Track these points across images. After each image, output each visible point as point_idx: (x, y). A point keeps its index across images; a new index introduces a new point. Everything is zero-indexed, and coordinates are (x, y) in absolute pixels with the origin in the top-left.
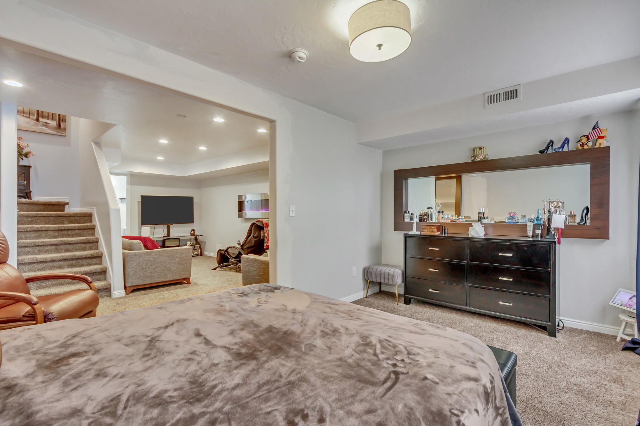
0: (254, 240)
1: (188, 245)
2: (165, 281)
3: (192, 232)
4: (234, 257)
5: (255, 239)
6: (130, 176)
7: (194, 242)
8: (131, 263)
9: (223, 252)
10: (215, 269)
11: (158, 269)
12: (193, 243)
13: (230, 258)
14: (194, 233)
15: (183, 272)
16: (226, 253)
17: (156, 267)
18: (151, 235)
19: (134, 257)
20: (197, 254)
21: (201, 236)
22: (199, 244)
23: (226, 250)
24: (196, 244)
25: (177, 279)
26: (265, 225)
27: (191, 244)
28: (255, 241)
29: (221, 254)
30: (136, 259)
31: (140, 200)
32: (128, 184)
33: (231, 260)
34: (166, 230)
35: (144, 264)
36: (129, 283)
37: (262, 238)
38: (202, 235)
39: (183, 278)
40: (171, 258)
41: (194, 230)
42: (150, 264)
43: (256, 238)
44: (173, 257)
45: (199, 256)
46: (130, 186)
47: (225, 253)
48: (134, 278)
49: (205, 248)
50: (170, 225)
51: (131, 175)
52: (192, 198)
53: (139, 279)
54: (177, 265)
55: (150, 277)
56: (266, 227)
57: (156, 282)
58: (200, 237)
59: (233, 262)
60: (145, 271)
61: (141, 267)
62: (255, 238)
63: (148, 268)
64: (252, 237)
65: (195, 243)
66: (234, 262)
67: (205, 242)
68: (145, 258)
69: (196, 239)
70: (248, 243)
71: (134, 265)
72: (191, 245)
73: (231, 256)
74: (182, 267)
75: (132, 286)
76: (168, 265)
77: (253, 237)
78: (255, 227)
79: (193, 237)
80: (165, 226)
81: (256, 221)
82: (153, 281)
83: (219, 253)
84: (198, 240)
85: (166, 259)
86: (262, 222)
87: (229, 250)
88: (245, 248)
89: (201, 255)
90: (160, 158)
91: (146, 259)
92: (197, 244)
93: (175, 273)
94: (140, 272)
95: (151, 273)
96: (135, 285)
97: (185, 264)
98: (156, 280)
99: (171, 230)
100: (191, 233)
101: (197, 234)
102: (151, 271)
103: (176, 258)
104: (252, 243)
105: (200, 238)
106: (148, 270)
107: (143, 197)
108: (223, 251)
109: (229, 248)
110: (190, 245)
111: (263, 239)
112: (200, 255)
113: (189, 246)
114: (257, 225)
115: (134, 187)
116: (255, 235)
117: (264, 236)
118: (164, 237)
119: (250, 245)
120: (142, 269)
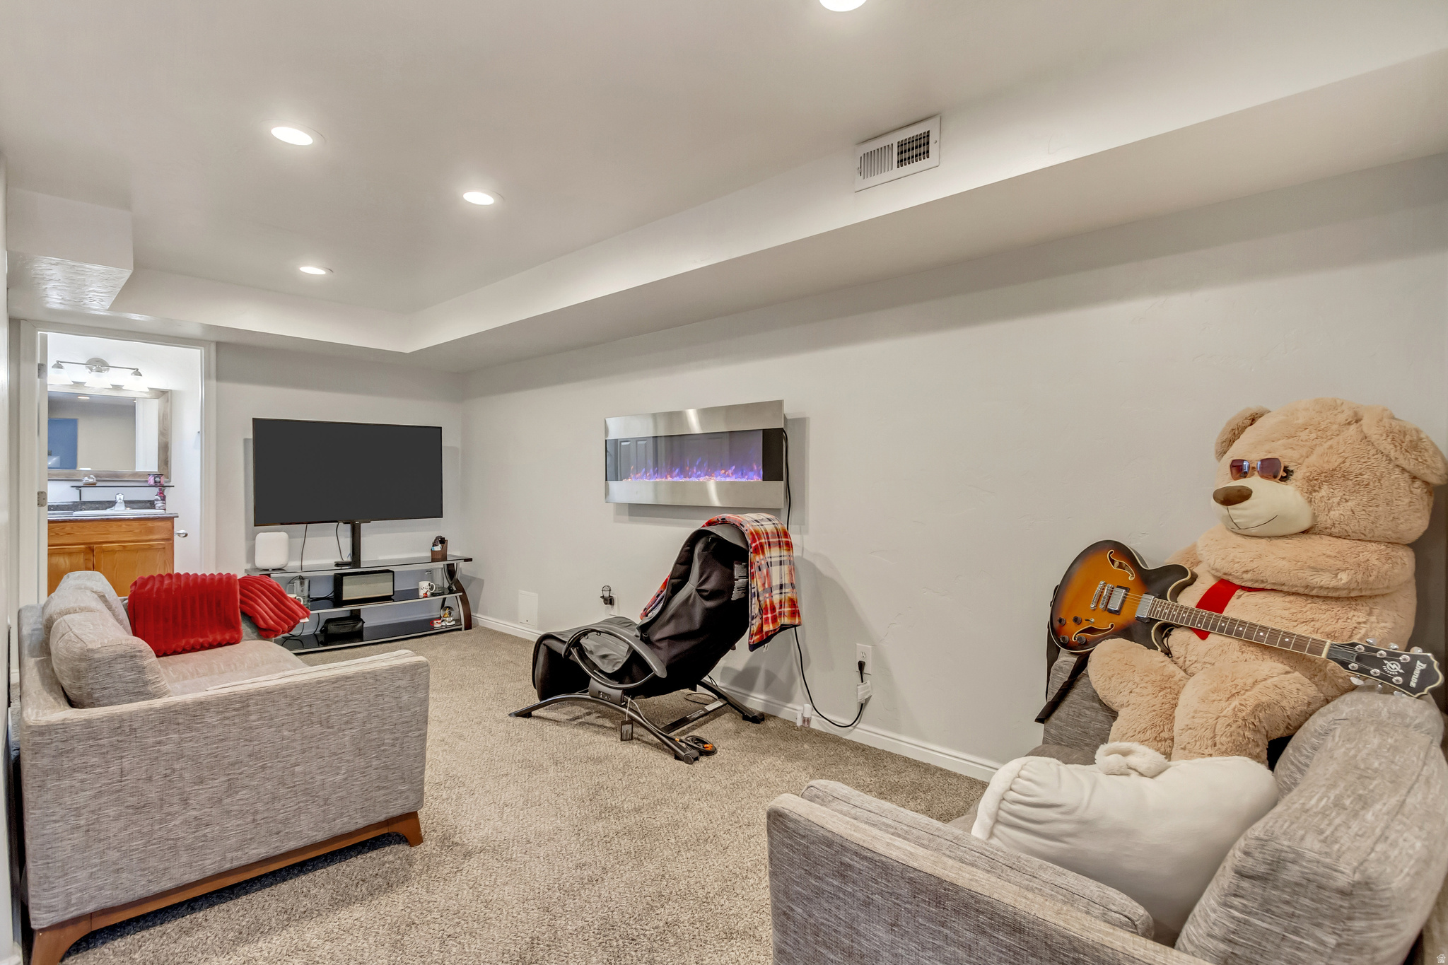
0: (701, 606)
1: (422, 593)
2: (283, 850)
3: (438, 548)
4: (609, 670)
5: (709, 604)
6: (213, 347)
7: (442, 581)
8: (65, 783)
9: (561, 649)
10: (526, 714)
11: (243, 794)
12: (440, 584)
13: (589, 678)
14: (444, 550)
15: (383, 792)
16: (574, 652)
17: (231, 788)
18: (290, 557)
19: (80, 747)
20: (453, 623)
21: (466, 560)
22: (461, 589)
23: (576, 643)
24: (451, 591)
25: (352, 828)
26: (754, 541)
27: (432, 588)
28: (707, 610)
29: (551, 653)
30: (94, 760)
31: (250, 436)
32: (207, 376)
33: (596, 684)
34: (346, 542)
35: (150, 779)
36: (50, 909)
37: (736, 595)
38: (470, 560)
39: (382, 818)
40: (317, 729)
41: (442, 541)
42: (187, 776)
43: (711, 595)
44: (326, 723)
45: (460, 630)
46: (213, 383)
47: (570, 653)
48: (82, 875)
49: (481, 602)
50: (362, 525)
51: (218, 344)
52: (435, 434)
53: (118, 871)
54: (348, 761)
55: (189, 848)
56: (756, 551)
57: (227, 866)
58: (462, 565)
59: (605, 694)
60: (161, 821)
61: (132, 800)
62: (707, 598)
63: (176, 799)
64: (694, 591)
65: (446, 585)
66: (609, 695)
67: (481, 583)
68: (159, 743)
69: (451, 571)
70: (672, 617)
71: (81, 798)
72: (433, 595)
73: (595, 666)
74: (375, 763)
75: (75, 921)
76: (297, 769)
77: (698, 591)
78: (705, 549)
79: (441, 565)
80: (345, 529)
81: (710, 523)
82: (211, 865)
83: (543, 650)
84: (458, 576)
85: (286, 733)
86: (737, 528)
87: (583, 641)
88: (658, 636)
89: (469, 626)
90: (312, 270)
91: (164, 748)
92: (455, 589)
93: (341, 799)
94: (121, 830)
95: (199, 823)
96: (90, 908)
97: (394, 745)
98: (229, 855)
99: (366, 541)
100: (432, 552)
101: (453, 551)
102: (194, 813)
103: (347, 723)
104: (691, 618)
105: (463, 569)
106: (176, 808)
107: (258, 424)
108: (564, 642)
109: (585, 633)
110: (429, 594)
111: (744, 603)
112: (463, 626)
113: (426, 596)
114: (719, 539)
115: (228, 387)
116: (708, 586)
117: (746, 589)
118: (337, 565)
119: (684, 627)
120: (139, 809)
